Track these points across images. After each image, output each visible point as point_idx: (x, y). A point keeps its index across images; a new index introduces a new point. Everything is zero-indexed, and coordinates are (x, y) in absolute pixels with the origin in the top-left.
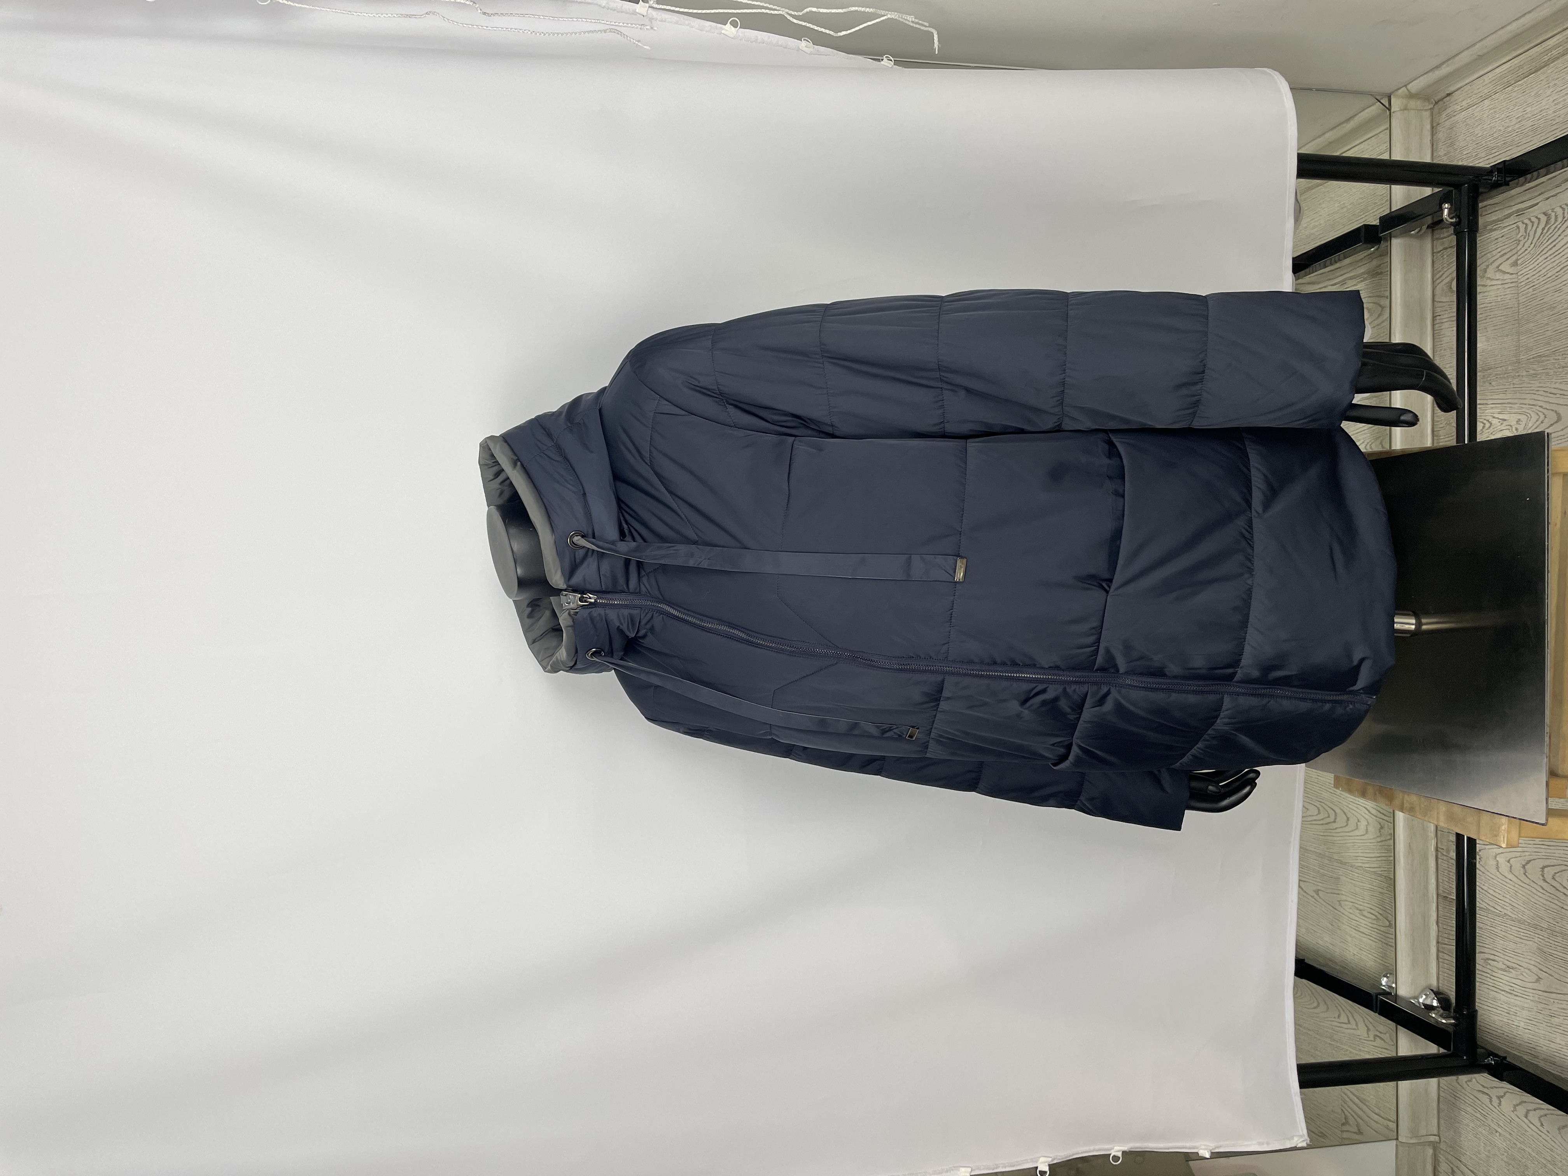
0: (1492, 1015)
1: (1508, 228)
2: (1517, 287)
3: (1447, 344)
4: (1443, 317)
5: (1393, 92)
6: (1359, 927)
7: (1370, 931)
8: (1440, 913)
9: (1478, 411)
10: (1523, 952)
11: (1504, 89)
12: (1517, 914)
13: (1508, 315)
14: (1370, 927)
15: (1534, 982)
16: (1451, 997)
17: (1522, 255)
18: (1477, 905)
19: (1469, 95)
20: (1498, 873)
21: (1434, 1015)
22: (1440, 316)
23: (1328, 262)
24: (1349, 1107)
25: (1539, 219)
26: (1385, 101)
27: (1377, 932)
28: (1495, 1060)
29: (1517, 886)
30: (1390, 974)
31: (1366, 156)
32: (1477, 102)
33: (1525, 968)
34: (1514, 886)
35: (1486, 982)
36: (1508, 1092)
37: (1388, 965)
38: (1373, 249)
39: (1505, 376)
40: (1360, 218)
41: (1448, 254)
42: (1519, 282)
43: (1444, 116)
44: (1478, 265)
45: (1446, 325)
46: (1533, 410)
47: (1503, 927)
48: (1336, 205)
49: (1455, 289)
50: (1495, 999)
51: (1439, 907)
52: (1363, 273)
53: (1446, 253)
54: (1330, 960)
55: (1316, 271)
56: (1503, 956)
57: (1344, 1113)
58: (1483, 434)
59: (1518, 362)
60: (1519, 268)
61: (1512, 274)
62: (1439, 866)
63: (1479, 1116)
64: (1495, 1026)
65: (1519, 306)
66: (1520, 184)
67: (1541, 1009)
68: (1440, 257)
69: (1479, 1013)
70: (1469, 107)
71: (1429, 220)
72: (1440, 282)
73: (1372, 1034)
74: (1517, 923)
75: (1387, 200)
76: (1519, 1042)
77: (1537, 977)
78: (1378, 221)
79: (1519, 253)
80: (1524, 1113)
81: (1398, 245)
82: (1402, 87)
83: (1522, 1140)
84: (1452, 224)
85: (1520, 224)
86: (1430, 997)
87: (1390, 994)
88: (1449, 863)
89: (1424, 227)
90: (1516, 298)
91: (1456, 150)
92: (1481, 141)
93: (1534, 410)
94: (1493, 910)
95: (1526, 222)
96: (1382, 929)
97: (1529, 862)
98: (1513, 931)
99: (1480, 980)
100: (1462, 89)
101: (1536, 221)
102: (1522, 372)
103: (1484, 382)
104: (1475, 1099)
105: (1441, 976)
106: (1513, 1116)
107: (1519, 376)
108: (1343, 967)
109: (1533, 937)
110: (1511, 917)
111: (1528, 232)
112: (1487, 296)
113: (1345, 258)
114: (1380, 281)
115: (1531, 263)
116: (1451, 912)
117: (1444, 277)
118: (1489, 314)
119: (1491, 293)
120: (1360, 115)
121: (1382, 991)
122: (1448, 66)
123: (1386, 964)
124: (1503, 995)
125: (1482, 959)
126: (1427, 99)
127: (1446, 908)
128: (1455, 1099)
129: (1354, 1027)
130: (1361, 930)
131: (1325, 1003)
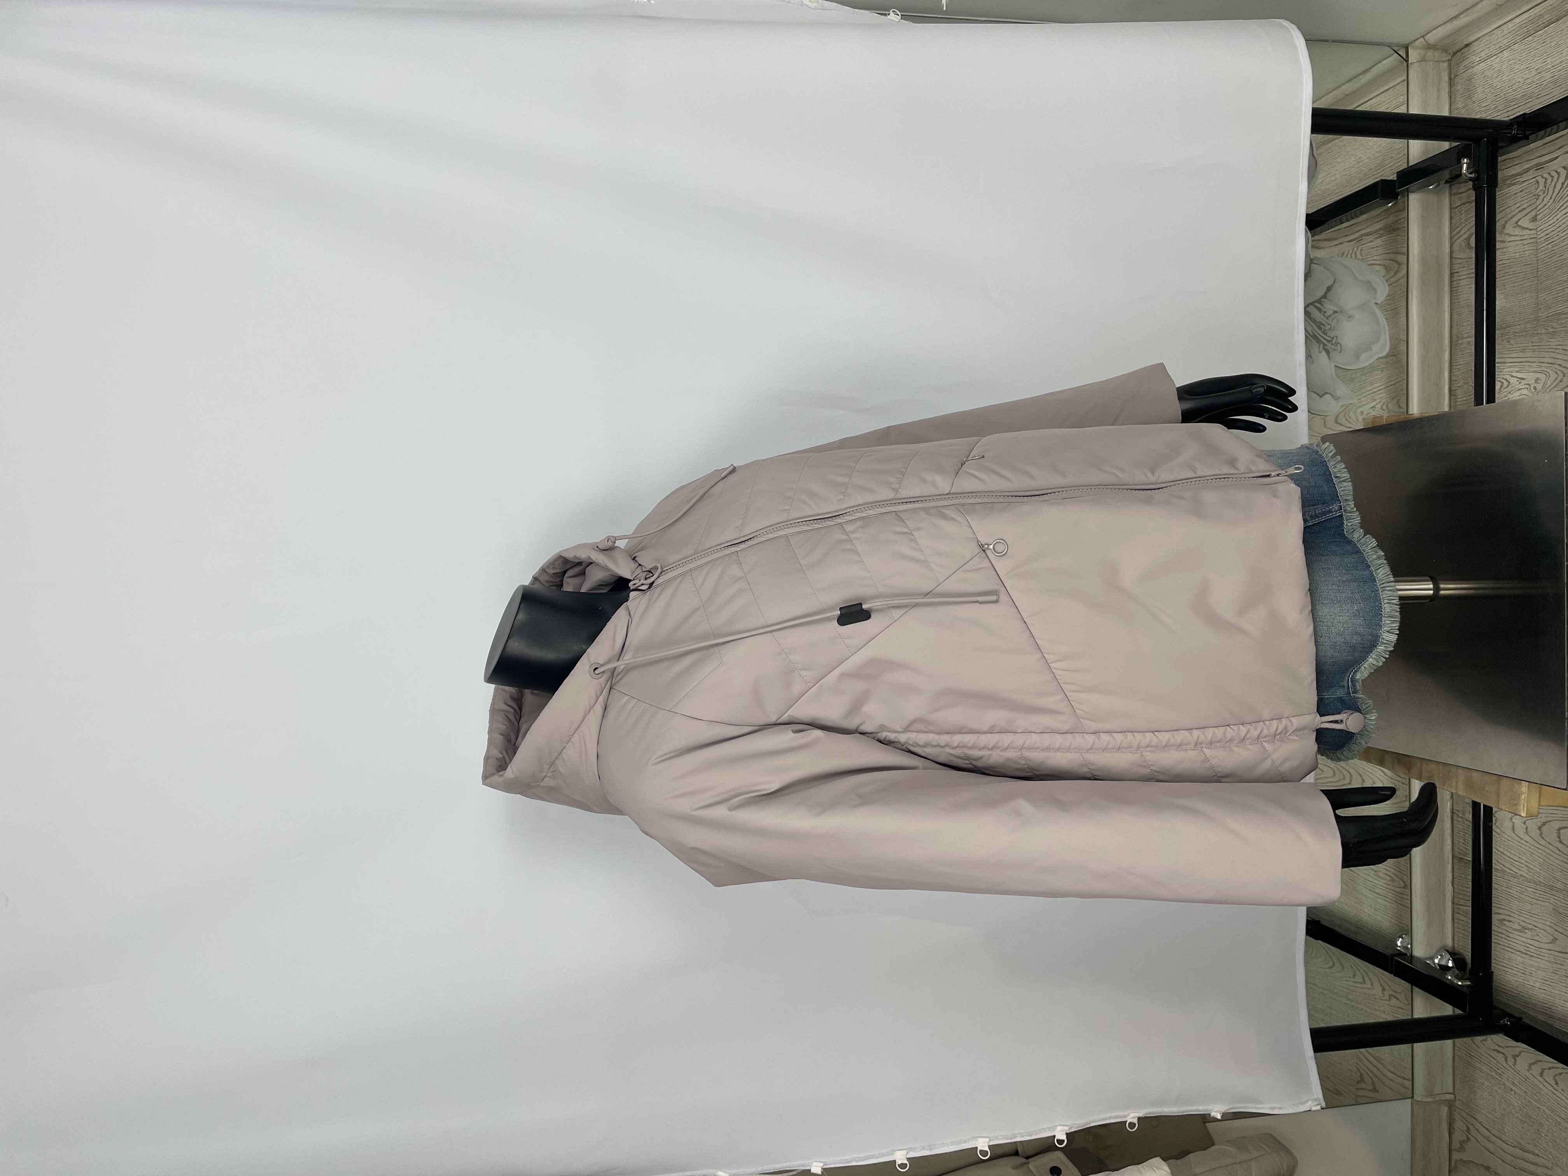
0: (1506, 975)
1: (1528, 183)
2: (1537, 242)
3: (1465, 302)
4: (1461, 274)
5: (1410, 43)
6: (1375, 888)
7: (1385, 892)
8: (1456, 874)
9: (1497, 370)
10: (1539, 913)
11: (1523, 40)
12: (1533, 875)
13: (1527, 271)
14: (1387, 888)
15: (1548, 943)
16: (1467, 957)
17: (1542, 210)
18: (1493, 867)
19: (1488, 46)
20: (1514, 834)
21: (1449, 978)
22: (1458, 272)
23: (1344, 218)
24: (1364, 1065)
25: (1558, 173)
26: (1402, 51)
27: (1391, 893)
28: (1512, 1021)
29: (1533, 847)
30: (1405, 935)
31: (1382, 109)
32: (1496, 53)
33: (1541, 929)
34: (1530, 848)
35: (1502, 943)
36: (1523, 1051)
37: (1402, 925)
38: (1390, 205)
39: (1524, 334)
40: (1377, 172)
41: (1466, 209)
42: (1538, 237)
43: (1462, 67)
44: (1497, 220)
45: (1463, 282)
46: (1551, 368)
47: (1519, 888)
48: (1353, 159)
49: (1474, 245)
50: (1510, 959)
51: (1455, 868)
52: (1380, 229)
53: (1463, 208)
54: (1346, 921)
55: (1332, 228)
56: (1519, 918)
57: (1359, 1070)
58: (1501, 393)
59: (1537, 319)
60: (1539, 223)
61: (1531, 230)
62: (1455, 827)
63: (1494, 1074)
64: (1510, 986)
65: (1537, 263)
66: (1540, 137)
67: (1556, 969)
68: (1458, 212)
69: (1494, 974)
70: (1488, 58)
71: (1446, 174)
72: (1458, 239)
73: (1387, 993)
74: (1533, 885)
75: (1404, 154)
76: (1534, 1002)
77: (1553, 938)
78: (1395, 175)
79: (1538, 209)
80: (1540, 1071)
81: (1415, 201)
82: (1419, 38)
83: (1538, 1099)
84: (1470, 179)
85: (1539, 178)
86: (1445, 958)
87: (1405, 954)
88: (1464, 825)
89: (1442, 182)
90: (1535, 255)
91: (1474, 102)
92: (1499, 93)
93: (1554, 369)
94: (1509, 871)
95: (1545, 177)
96: (1398, 890)
97: (1544, 824)
98: (1529, 892)
99: (1496, 941)
100: (1480, 39)
101: (1556, 176)
102: (1541, 330)
103: (1502, 340)
104: (1491, 1058)
105: (1455, 936)
106: (1528, 1074)
107: (1537, 334)
108: (1358, 927)
109: (1550, 899)
110: (1525, 877)
111: (1547, 187)
112: (1505, 252)
113: (1362, 214)
114: (1397, 237)
115: (1551, 218)
116: (1466, 873)
117: (1463, 231)
118: (1508, 271)
119: (1510, 249)
120: (1376, 66)
121: (1398, 952)
122: (1465, 16)
123: (1400, 924)
124: (1519, 956)
125: (1497, 920)
126: (1445, 50)
127: (1461, 869)
128: (1470, 1058)
129: (1370, 986)
130: (1376, 891)
131: (1341, 964)
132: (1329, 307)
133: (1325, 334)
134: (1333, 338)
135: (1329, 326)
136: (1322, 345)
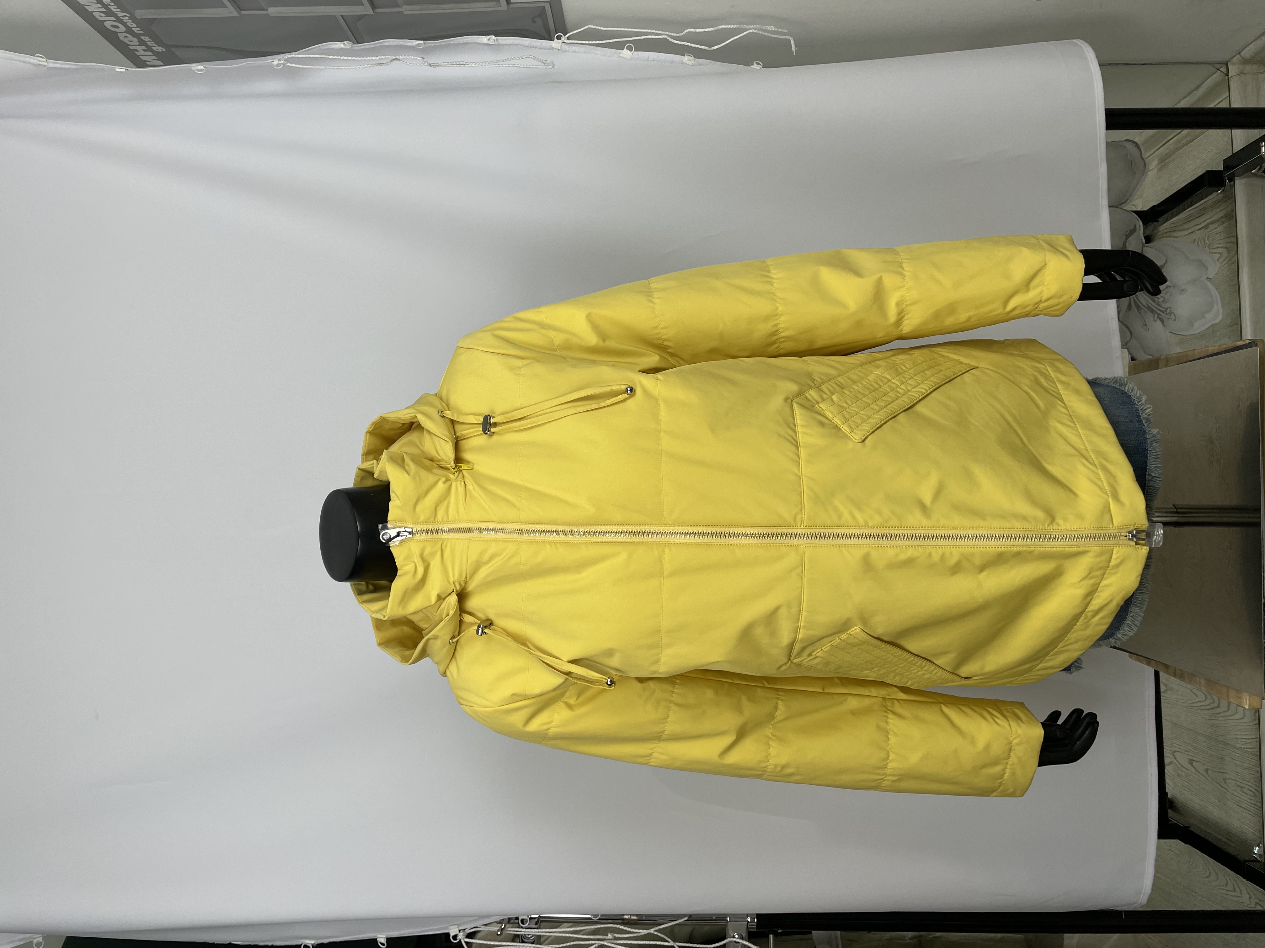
5: (1228, 60)
6: (1241, 803)
26: (1223, 68)
38: (1219, 191)
75: (1230, 149)
81: (1241, 186)
82: (1236, 55)
87: (1258, 861)
120: (1204, 83)
130: (1241, 806)
131: (1215, 873)
133: (1159, 305)
134: (1167, 309)
135: (1163, 299)
136: (1156, 315)
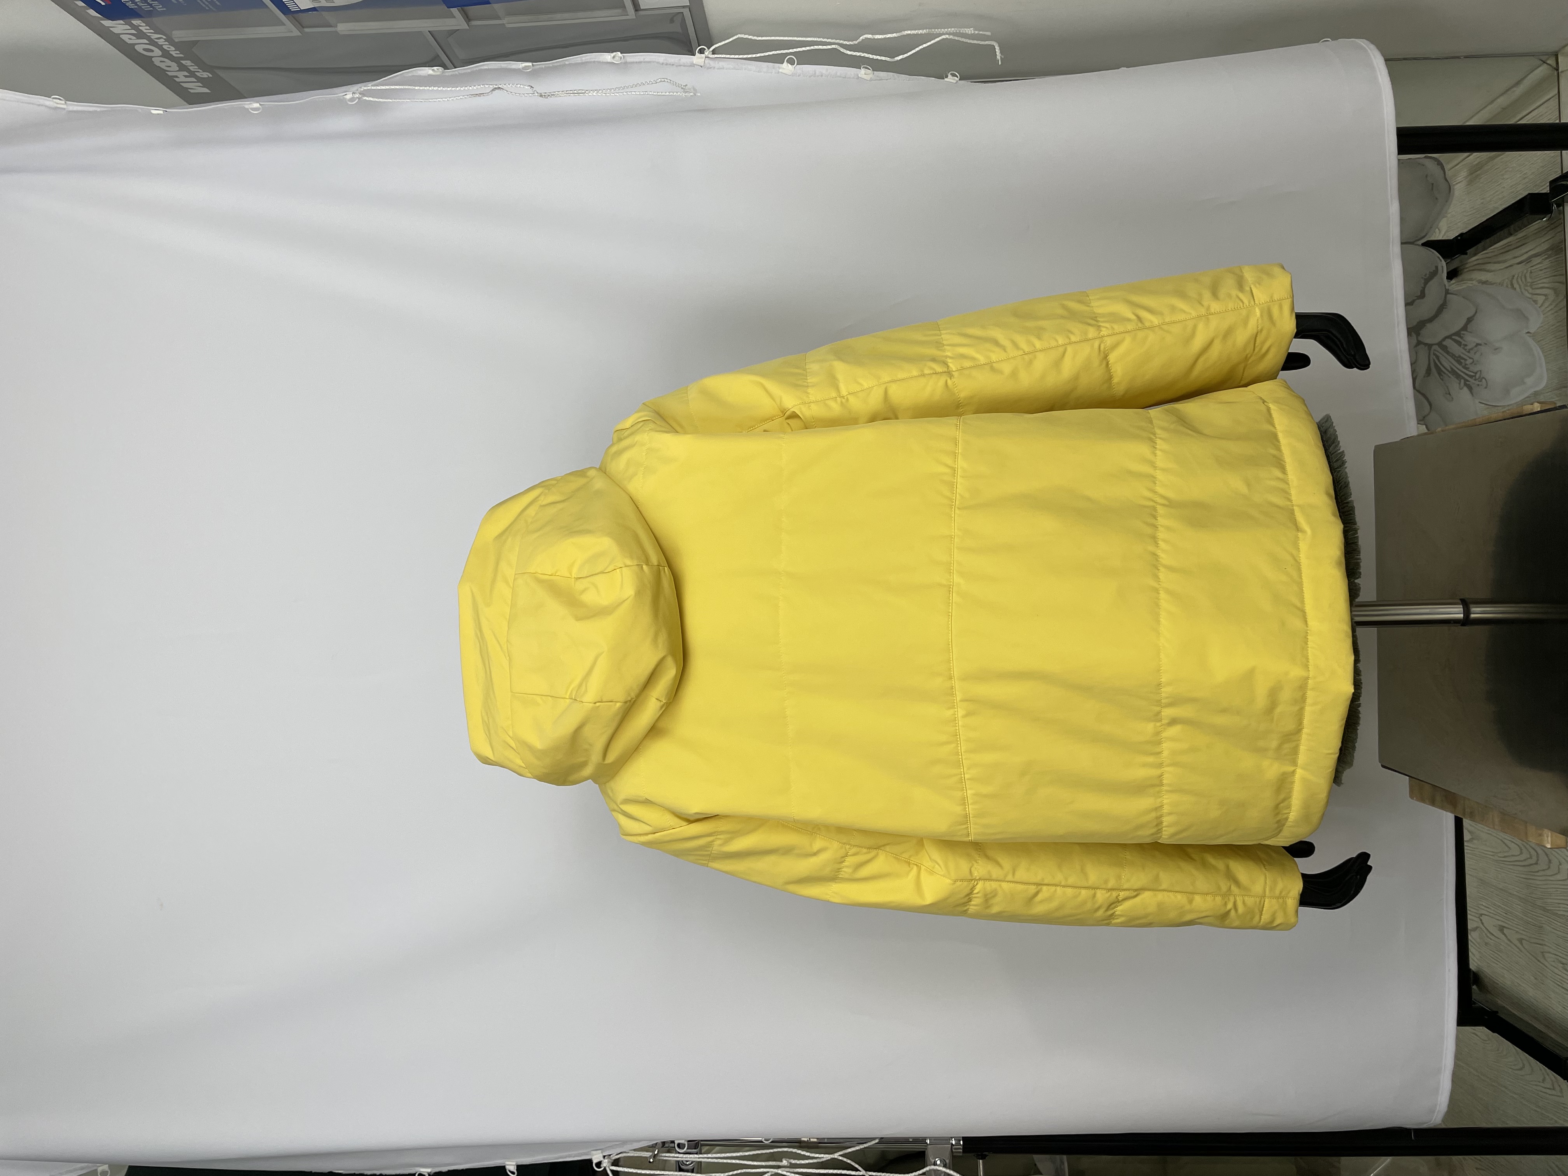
5: (1560, 50)
26: (1552, 60)
38: (1544, 220)
52: (1547, 250)
75: (1560, 166)
78: (1548, 188)
82: (1566, 45)
120: (1526, 79)
132: (1470, 339)
133: (1467, 369)
134: (1477, 373)
135: (1471, 360)
136: (1463, 381)
